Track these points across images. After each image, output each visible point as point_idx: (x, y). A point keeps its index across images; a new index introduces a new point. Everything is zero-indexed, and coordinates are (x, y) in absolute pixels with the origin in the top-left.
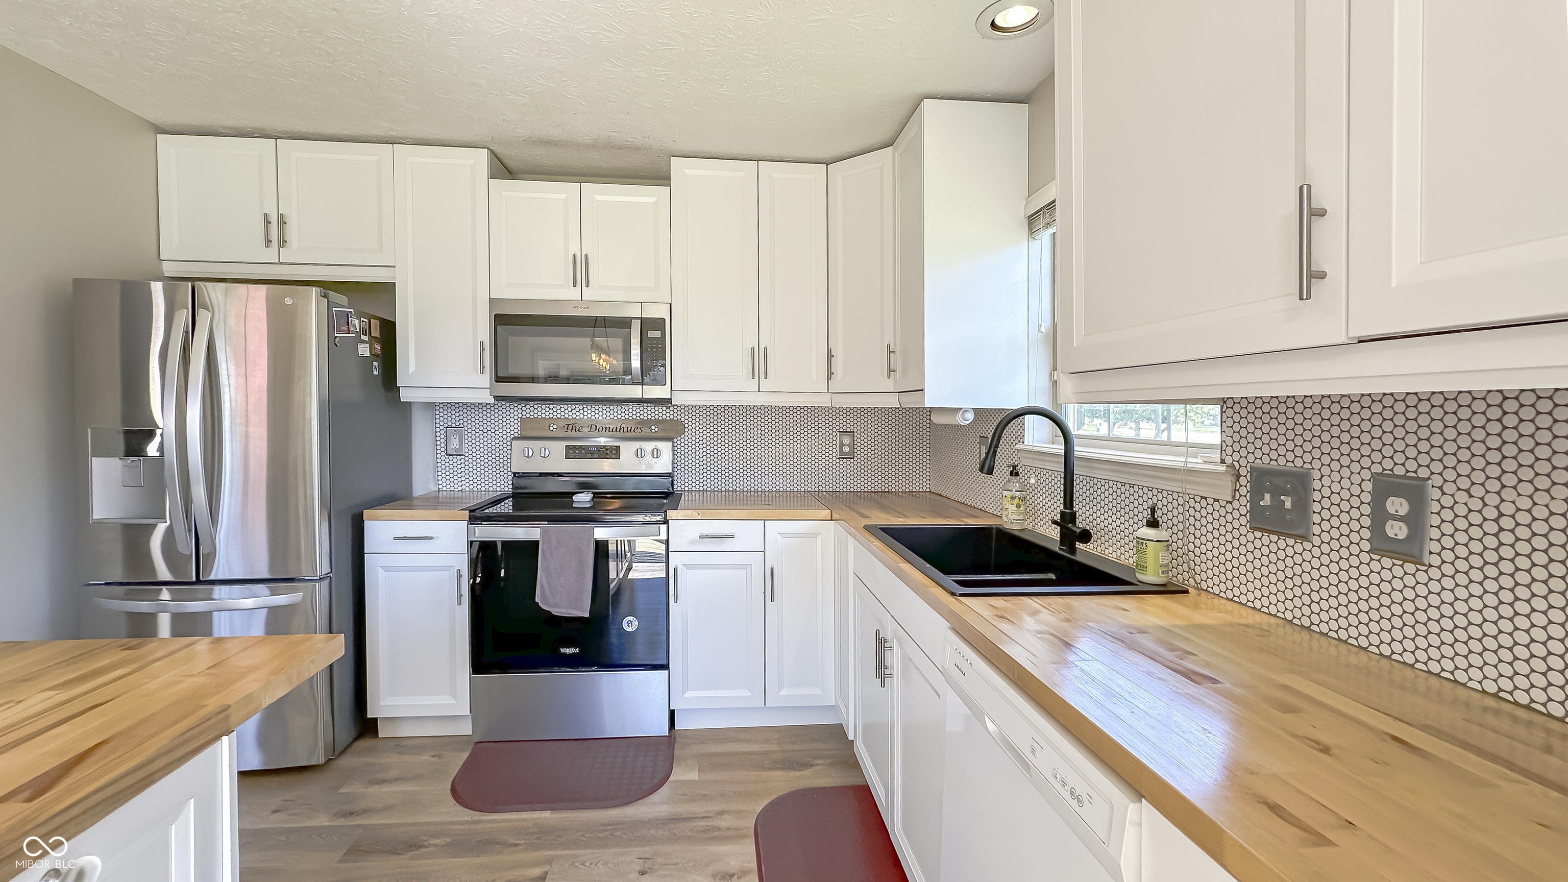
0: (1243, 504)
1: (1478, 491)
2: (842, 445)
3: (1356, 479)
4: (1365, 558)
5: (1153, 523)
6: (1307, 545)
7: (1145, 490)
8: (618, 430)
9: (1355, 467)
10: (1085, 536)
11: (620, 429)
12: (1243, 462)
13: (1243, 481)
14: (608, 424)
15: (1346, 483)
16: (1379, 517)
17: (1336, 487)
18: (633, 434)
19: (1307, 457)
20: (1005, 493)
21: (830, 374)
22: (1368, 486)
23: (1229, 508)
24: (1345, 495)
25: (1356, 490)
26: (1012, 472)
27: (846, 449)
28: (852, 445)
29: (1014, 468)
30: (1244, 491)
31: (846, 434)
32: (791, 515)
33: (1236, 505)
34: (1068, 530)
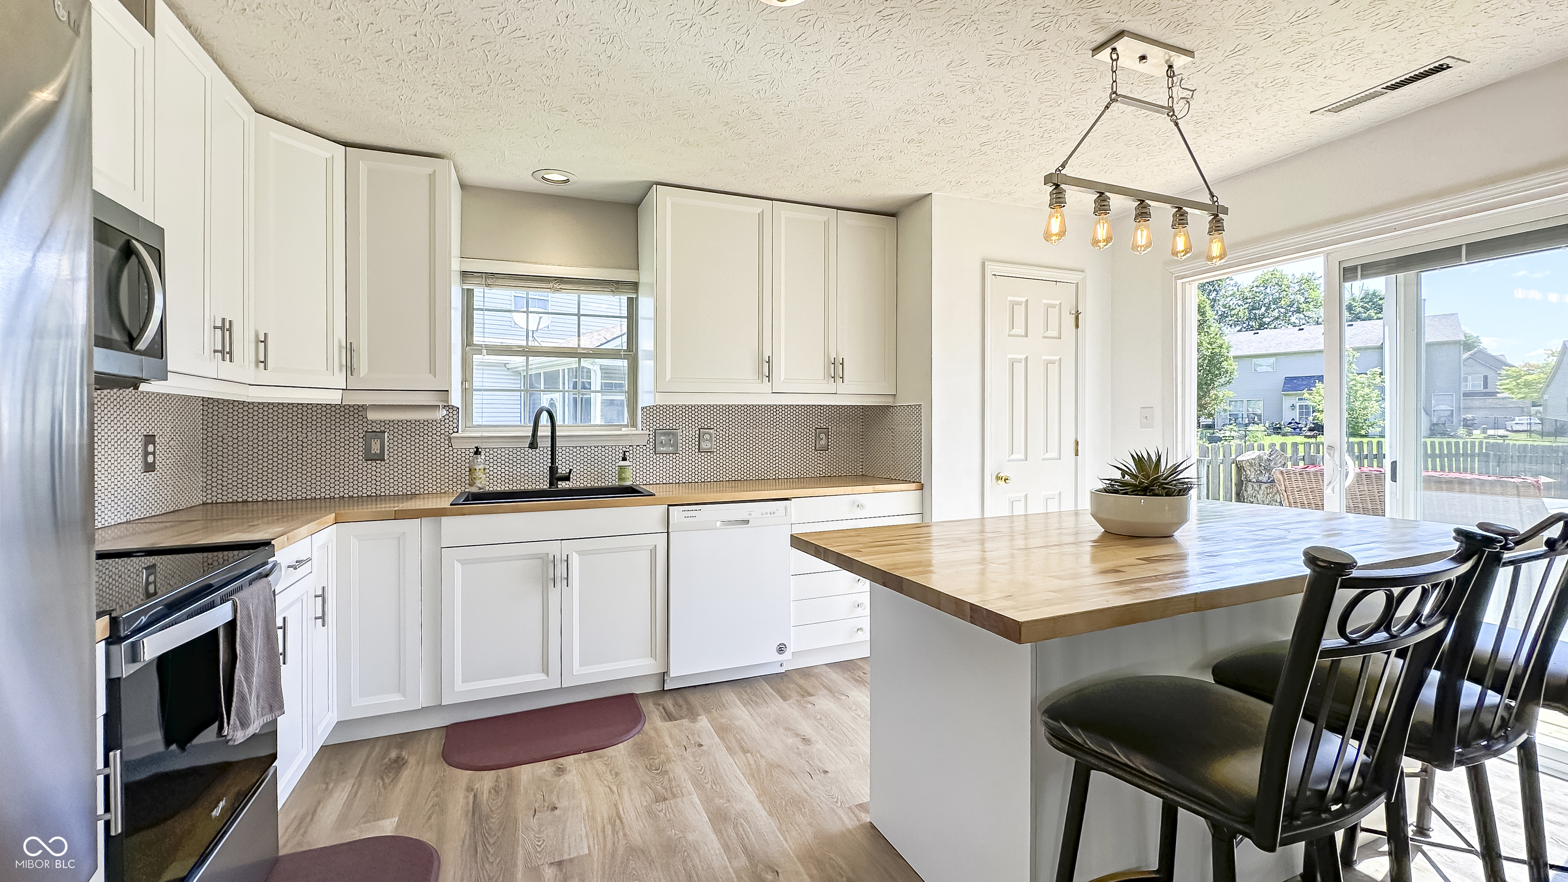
0: (651, 446)
1: (724, 430)
3: (694, 430)
4: (696, 454)
5: (624, 459)
6: (677, 455)
7: (593, 448)
9: (693, 427)
10: (567, 478)
12: (652, 429)
13: (651, 436)
15: (691, 432)
16: (701, 440)
17: (687, 434)
19: (678, 425)
20: (477, 468)
21: (261, 362)
22: (697, 432)
23: (645, 448)
24: (690, 436)
25: (694, 434)
26: (477, 452)
27: (150, 459)
28: (154, 453)
29: (477, 448)
30: (651, 440)
31: (150, 439)
32: (320, 524)
33: (648, 446)
34: (554, 476)
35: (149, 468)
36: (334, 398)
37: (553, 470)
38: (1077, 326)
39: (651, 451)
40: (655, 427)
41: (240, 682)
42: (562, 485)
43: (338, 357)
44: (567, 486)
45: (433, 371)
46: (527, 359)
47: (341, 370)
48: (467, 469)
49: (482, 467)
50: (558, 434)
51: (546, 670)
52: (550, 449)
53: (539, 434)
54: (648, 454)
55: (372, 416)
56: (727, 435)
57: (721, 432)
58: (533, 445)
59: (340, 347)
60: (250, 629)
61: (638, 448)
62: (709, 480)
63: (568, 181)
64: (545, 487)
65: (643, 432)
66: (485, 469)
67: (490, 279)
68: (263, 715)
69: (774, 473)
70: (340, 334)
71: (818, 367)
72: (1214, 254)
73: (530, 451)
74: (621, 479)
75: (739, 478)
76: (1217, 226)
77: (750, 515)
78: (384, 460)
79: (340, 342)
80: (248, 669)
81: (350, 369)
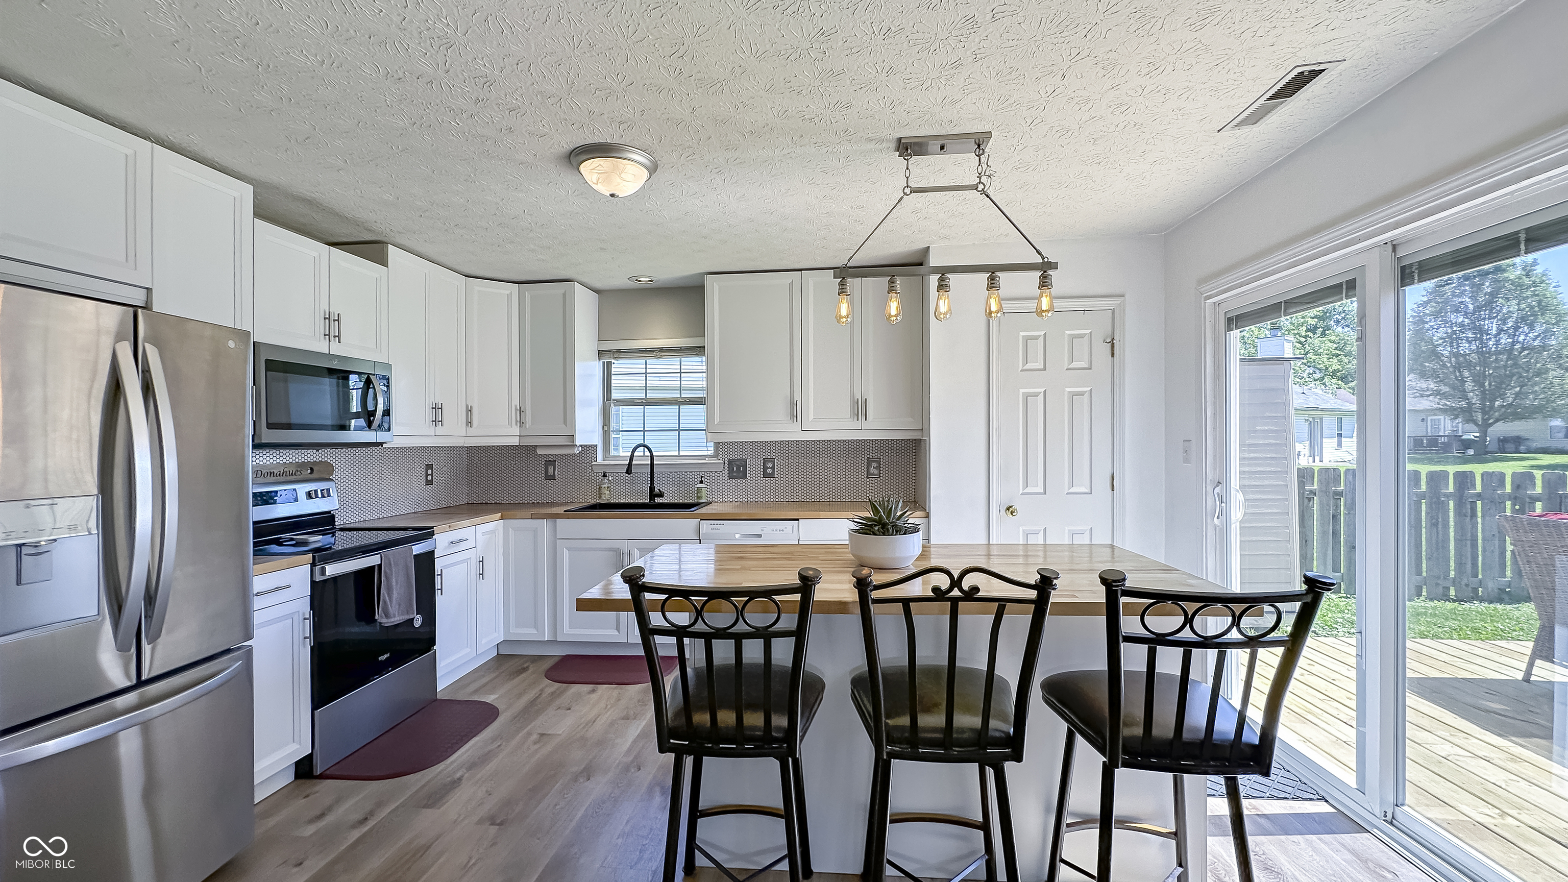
0: (726, 472)
1: (785, 460)
2: (427, 475)
3: (759, 460)
4: (762, 479)
5: (701, 482)
6: (748, 480)
7: (683, 473)
8: (281, 474)
9: (757, 458)
10: (661, 495)
11: (283, 473)
12: (726, 459)
13: (726, 464)
14: (273, 469)
15: (757, 461)
16: (765, 468)
17: (754, 463)
18: (291, 477)
19: (746, 456)
20: (603, 486)
21: (469, 423)
22: (762, 461)
23: (721, 473)
24: (756, 464)
25: (759, 463)
26: (605, 476)
27: (429, 478)
28: (432, 475)
29: (604, 473)
30: (726, 468)
31: (429, 466)
32: (484, 519)
33: (723, 472)
34: (653, 494)
35: (429, 483)
36: (515, 441)
37: (652, 489)
38: (1113, 355)
39: (726, 477)
40: (729, 457)
41: (384, 594)
42: (658, 500)
43: (515, 416)
44: (661, 501)
45: (565, 422)
46: (644, 408)
47: (516, 424)
48: (598, 487)
49: (606, 486)
50: (655, 462)
51: (618, 629)
52: (649, 474)
53: (634, 462)
54: (724, 478)
55: (539, 452)
56: (787, 464)
57: (782, 461)
58: (629, 471)
59: (516, 409)
60: (391, 570)
61: (716, 474)
62: (772, 500)
63: (652, 281)
64: (646, 501)
65: (719, 461)
66: (608, 487)
67: (619, 353)
68: (403, 615)
69: (828, 497)
70: (516, 402)
71: (846, 408)
72: (1044, 309)
73: (627, 475)
74: (698, 497)
75: (798, 500)
76: (1044, 283)
77: (762, 530)
78: (555, 479)
79: (516, 406)
80: (389, 590)
81: (521, 423)
